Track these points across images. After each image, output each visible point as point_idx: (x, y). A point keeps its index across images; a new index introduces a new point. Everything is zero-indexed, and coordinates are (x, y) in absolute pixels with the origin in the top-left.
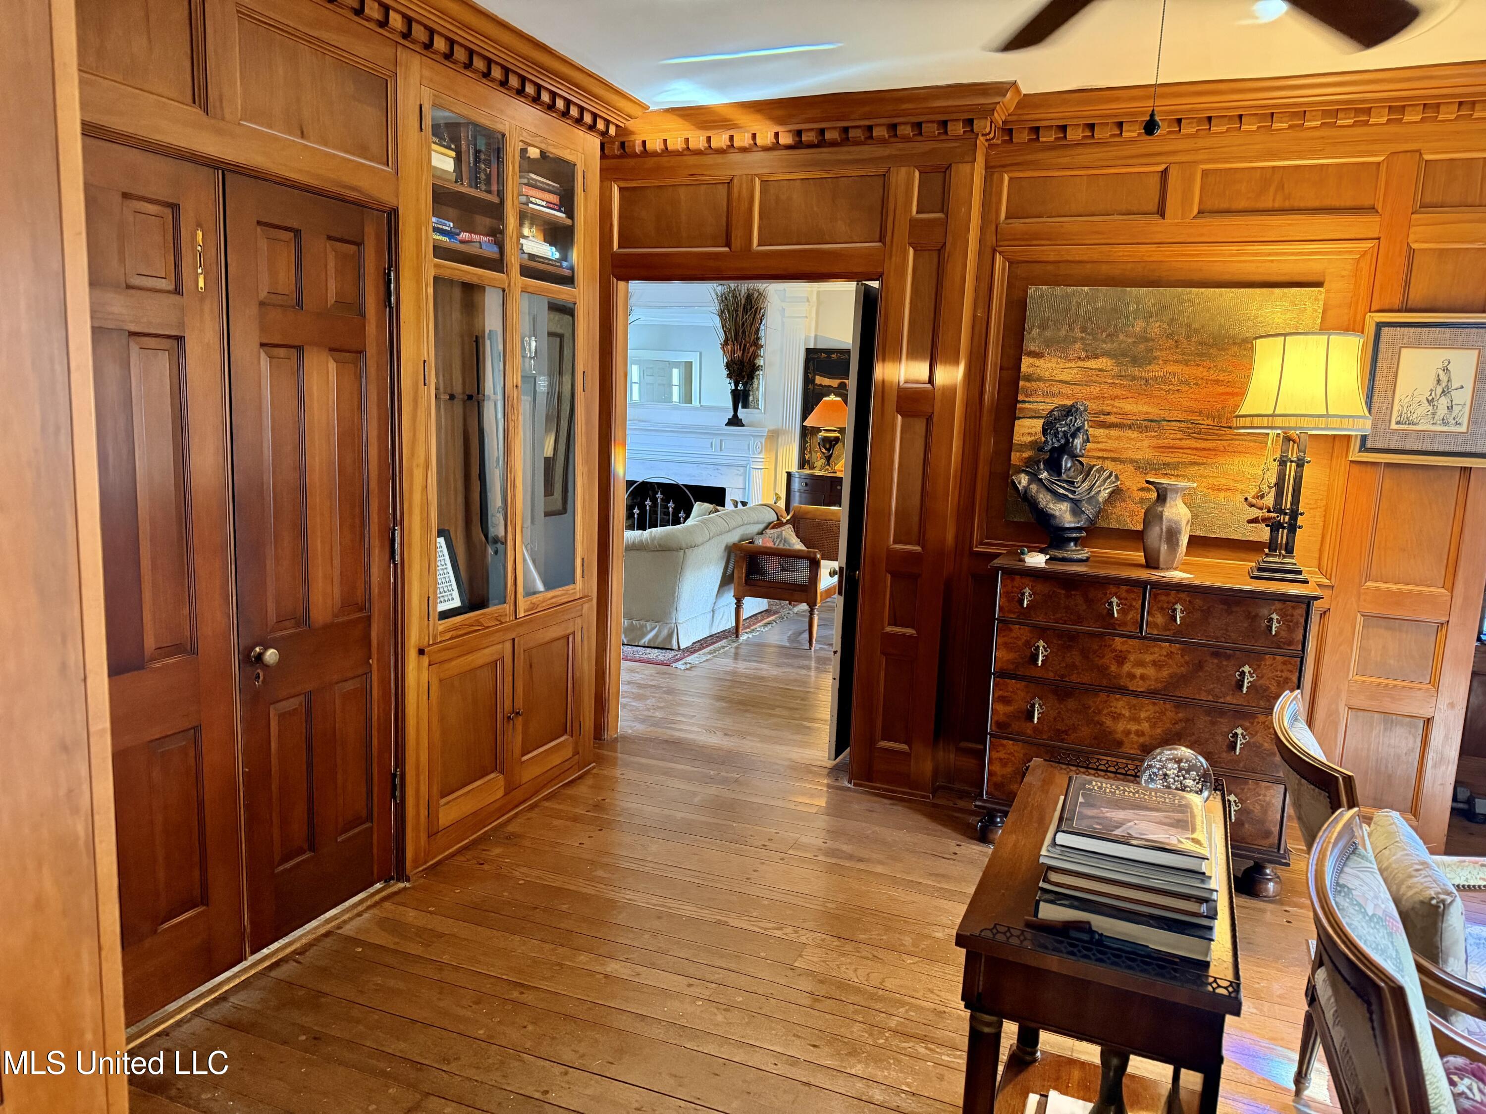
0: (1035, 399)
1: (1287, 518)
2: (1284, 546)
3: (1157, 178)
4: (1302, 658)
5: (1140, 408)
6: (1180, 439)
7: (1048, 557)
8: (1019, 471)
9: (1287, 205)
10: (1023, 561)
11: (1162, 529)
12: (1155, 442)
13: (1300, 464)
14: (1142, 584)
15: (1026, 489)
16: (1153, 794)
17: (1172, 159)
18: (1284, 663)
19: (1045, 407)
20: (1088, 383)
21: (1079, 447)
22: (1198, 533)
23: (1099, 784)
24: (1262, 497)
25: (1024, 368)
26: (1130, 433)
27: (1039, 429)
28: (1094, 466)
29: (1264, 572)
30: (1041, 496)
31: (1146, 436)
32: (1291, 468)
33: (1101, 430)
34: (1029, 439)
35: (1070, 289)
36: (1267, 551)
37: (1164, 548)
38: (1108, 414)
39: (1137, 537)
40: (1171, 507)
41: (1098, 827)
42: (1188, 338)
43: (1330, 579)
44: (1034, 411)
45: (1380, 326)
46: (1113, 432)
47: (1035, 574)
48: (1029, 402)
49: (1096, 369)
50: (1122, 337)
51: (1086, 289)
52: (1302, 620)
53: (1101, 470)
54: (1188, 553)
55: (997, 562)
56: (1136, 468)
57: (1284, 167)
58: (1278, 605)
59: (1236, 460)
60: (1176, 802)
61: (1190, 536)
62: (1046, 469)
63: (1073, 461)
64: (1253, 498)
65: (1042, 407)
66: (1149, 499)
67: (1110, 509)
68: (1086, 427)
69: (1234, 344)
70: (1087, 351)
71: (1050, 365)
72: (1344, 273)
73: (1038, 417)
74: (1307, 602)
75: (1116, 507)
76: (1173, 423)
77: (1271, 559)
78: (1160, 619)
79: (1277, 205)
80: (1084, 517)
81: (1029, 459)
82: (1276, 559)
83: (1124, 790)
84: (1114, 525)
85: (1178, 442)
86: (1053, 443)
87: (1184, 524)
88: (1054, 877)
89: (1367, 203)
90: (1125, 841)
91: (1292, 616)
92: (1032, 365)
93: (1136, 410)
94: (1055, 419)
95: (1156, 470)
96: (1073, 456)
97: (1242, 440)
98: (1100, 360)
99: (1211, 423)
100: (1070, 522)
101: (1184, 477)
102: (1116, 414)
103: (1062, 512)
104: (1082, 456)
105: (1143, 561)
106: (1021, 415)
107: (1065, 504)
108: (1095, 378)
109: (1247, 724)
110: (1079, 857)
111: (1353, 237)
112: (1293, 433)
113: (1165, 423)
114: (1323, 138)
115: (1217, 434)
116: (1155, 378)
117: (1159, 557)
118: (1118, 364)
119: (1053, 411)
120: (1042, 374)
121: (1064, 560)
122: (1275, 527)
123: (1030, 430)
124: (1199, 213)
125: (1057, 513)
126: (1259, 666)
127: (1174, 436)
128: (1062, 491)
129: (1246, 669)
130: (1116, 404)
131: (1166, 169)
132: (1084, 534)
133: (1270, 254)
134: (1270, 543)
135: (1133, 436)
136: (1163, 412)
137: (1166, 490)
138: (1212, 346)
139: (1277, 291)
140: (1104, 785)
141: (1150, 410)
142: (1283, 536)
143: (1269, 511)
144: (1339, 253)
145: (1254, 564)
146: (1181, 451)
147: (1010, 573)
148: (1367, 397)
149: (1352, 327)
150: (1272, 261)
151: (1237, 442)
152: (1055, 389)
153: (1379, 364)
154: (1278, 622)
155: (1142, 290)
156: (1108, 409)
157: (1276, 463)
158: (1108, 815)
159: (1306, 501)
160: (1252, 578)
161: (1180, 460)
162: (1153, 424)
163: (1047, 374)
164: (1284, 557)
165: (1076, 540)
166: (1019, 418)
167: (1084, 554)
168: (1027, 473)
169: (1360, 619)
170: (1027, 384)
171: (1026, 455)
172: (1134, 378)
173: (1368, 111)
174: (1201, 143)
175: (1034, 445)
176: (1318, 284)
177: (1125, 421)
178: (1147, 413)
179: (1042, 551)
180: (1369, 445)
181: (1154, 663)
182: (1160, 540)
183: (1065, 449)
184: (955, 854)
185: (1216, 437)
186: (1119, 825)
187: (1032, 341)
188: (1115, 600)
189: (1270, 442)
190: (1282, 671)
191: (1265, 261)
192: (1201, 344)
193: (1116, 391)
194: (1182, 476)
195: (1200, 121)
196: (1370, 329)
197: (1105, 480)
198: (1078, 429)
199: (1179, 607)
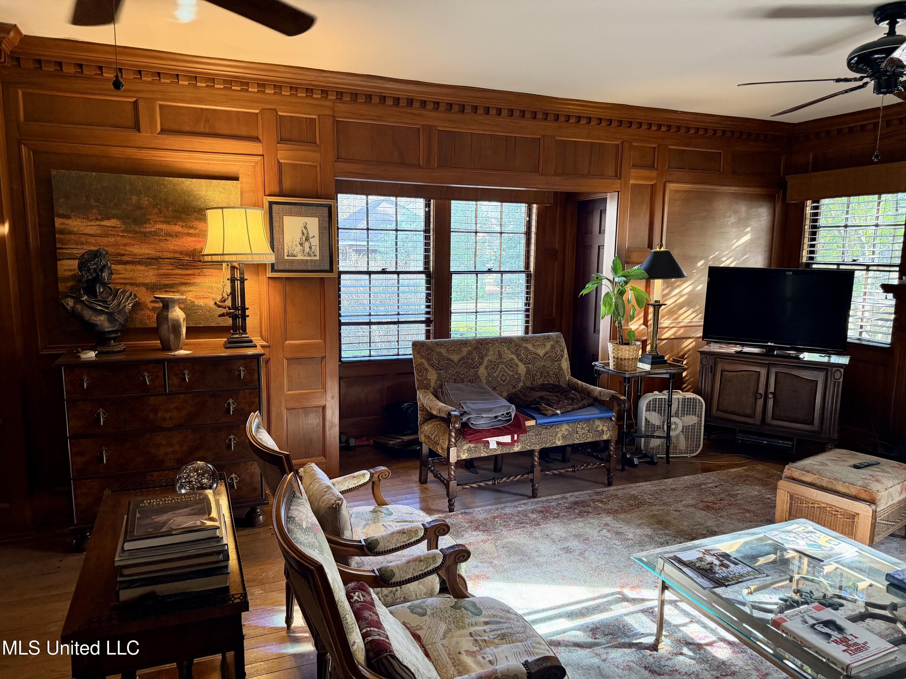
0: (69, 246)
1: (240, 312)
2: (241, 328)
3: (131, 107)
4: (259, 389)
5: (144, 251)
6: (172, 269)
7: (97, 352)
8: (67, 296)
9: (212, 131)
10: (80, 357)
11: (169, 326)
12: (156, 272)
13: (242, 281)
14: (161, 362)
15: (73, 308)
16: (183, 497)
17: (139, 95)
18: (250, 394)
19: (78, 252)
20: (107, 235)
21: (106, 278)
22: (192, 325)
23: (149, 501)
24: (224, 301)
25: (57, 225)
26: (139, 267)
27: (76, 266)
28: (119, 289)
29: (231, 344)
30: (85, 312)
31: (150, 269)
32: (238, 284)
33: (120, 266)
34: (70, 273)
35: (82, 173)
36: (232, 331)
37: (172, 337)
38: (123, 255)
39: (154, 332)
40: (172, 312)
41: (151, 530)
42: (167, 208)
43: (267, 342)
44: (71, 254)
45: (271, 204)
46: (128, 267)
47: (89, 364)
48: (65, 248)
49: (109, 226)
50: (124, 206)
51: (94, 174)
52: (256, 368)
53: (124, 292)
54: (187, 337)
55: (60, 360)
56: (147, 289)
57: (207, 109)
58: (242, 362)
59: (207, 280)
60: (197, 498)
61: (187, 327)
62: (85, 294)
63: (104, 288)
64: (220, 302)
65: (76, 252)
66: (159, 307)
67: (135, 316)
68: (109, 265)
69: (195, 211)
70: (101, 214)
71: (76, 223)
72: (248, 173)
73: (74, 259)
74: (257, 357)
75: (138, 314)
76: (166, 260)
77: (235, 336)
78: (176, 381)
79: (207, 131)
80: (118, 323)
81: (72, 288)
82: (238, 336)
83: (165, 500)
84: (138, 325)
85: (171, 271)
86: (87, 277)
87: (182, 321)
88: (126, 572)
89: (254, 134)
90: (169, 534)
91: (251, 366)
92: (63, 224)
93: (141, 252)
94: (86, 260)
95: (160, 289)
96: (104, 284)
97: (209, 268)
98: (112, 221)
99: (189, 259)
100: (108, 328)
101: (177, 292)
102: (128, 255)
103: (101, 321)
104: (110, 283)
105: (160, 346)
106: (61, 258)
107: (103, 316)
108: (110, 232)
109: (236, 432)
110: (142, 553)
111: (250, 153)
112: (236, 264)
113: (161, 260)
114: (226, 95)
115: (193, 266)
116: (150, 232)
117: (170, 342)
118: (124, 223)
119: (84, 254)
120: (72, 229)
121: (108, 353)
122: (234, 317)
123: (69, 268)
124: (161, 131)
125: (99, 323)
126: (237, 398)
127: (168, 268)
128: (99, 308)
129: (231, 401)
130: (128, 249)
131: (136, 101)
132: (119, 334)
133: (207, 160)
134: (233, 326)
135: (142, 269)
136: (158, 253)
137: (167, 301)
138: (182, 213)
139: (214, 181)
140: (152, 501)
141: (150, 252)
142: (239, 321)
143: (230, 309)
144: (244, 162)
145: (226, 339)
146: (174, 276)
147: (70, 368)
148: (271, 242)
149: (256, 205)
150: (209, 164)
151: (205, 270)
152: (83, 239)
153: (274, 225)
154: (244, 371)
155: (133, 177)
156: (122, 252)
157: (229, 281)
158: (157, 520)
159: (249, 301)
160: (226, 348)
161: (173, 282)
162: (153, 261)
163: (75, 229)
164: (242, 334)
165: (115, 339)
166: (60, 260)
167: (122, 346)
168: (72, 297)
169: (285, 361)
170: (62, 236)
171: (70, 284)
172: (136, 232)
173: (247, 84)
174: (155, 88)
175: (73, 277)
176: (236, 179)
177: (135, 260)
178: (148, 254)
179: (92, 349)
180: (276, 268)
181: (176, 408)
182: (169, 332)
183: (98, 279)
184: (59, 567)
185: (193, 267)
186: (164, 524)
187: (60, 206)
188: (146, 374)
189: (224, 269)
190: (250, 398)
191: (206, 163)
192: (175, 211)
193: (126, 241)
194: (176, 292)
195: (153, 74)
196: (266, 205)
197: (128, 298)
198: (104, 266)
199: (186, 372)
